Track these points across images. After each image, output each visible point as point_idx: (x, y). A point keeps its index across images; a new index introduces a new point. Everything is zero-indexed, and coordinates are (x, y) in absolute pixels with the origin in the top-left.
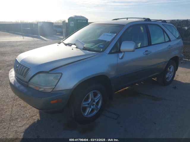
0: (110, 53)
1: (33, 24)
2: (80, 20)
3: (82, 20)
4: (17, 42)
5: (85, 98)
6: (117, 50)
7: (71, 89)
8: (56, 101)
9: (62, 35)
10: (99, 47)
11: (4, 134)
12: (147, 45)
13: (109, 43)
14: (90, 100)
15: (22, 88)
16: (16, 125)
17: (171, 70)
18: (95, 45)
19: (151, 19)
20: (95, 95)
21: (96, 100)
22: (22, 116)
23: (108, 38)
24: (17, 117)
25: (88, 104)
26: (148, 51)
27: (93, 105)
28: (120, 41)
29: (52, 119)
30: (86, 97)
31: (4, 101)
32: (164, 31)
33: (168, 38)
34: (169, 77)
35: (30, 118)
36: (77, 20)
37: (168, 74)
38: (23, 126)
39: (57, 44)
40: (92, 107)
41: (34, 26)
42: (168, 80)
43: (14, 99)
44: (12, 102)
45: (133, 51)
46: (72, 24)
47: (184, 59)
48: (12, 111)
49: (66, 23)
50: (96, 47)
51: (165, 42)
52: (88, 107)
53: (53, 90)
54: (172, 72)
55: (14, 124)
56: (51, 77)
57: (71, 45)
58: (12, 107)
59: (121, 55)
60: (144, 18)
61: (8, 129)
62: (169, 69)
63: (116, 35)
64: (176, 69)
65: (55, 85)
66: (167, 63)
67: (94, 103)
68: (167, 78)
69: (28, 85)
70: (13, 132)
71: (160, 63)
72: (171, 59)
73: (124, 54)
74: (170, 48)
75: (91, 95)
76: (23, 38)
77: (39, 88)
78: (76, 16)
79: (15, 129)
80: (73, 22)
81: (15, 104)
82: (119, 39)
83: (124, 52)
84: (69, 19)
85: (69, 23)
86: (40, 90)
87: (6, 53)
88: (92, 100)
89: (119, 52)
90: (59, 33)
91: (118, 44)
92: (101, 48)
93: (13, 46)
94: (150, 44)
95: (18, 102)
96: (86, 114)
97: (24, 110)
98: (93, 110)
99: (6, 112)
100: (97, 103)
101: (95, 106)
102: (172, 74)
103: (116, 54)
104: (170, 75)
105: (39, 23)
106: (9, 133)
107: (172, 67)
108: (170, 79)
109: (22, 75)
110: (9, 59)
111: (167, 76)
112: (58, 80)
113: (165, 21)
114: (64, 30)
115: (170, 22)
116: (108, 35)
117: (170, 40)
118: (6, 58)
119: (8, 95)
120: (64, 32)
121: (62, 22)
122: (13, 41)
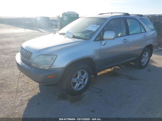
0: (95, 40)
1: (33, 18)
2: (72, 15)
3: (74, 15)
4: (20, 33)
5: (74, 75)
6: (100, 38)
7: (64, 68)
8: (52, 76)
9: (57, 28)
10: (86, 36)
11: (13, 102)
12: (126, 35)
13: (95, 33)
14: (79, 77)
15: (26, 66)
16: (21, 95)
17: (146, 56)
18: (83, 34)
19: (129, 14)
20: (83, 73)
21: (83, 77)
22: (25, 89)
23: (94, 28)
24: (22, 90)
25: (77, 80)
26: (126, 39)
27: (81, 81)
28: (103, 31)
29: (48, 92)
30: (76, 74)
31: (11, 78)
32: (140, 24)
33: (143, 29)
34: (144, 61)
35: (32, 90)
36: (70, 15)
37: (144, 59)
38: (26, 96)
39: (53, 34)
40: (80, 82)
41: (34, 21)
42: (143, 65)
43: (19, 77)
44: (18, 79)
45: (114, 39)
46: (65, 18)
47: (159, 48)
48: (18, 86)
49: (61, 18)
50: (84, 36)
51: (141, 33)
52: (77, 82)
53: (50, 68)
54: (147, 57)
55: (20, 95)
56: (49, 59)
57: (64, 34)
58: (18, 82)
59: (103, 42)
60: (123, 13)
61: (15, 98)
62: (144, 55)
63: (100, 27)
64: (150, 55)
65: (52, 64)
66: (142, 50)
67: (82, 80)
68: (143, 63)
69: (31, 64)
70: (19, 100)
71: (136, 50)
72: (146, 47)
73: (106, 41)
74: (145, 38)
75: (79, 73)
76: (25, 30)
77: (40, 66)
78: (69, 12)
79: (21, 98)
80: (66, 17)
81: (20, 81)
82: (102, 29)
83: (106, 40)
84: (62, 15)
85: (63, 18)
86: (40, 68)
87: (11, 42)
88: (80, 77)
89: (102, 39)
90: (54, 26)
91: (102, 33)
92: (88, 36)
93: (16, 37)
94: (128, 34)
95: (22, 80)
96: (75, 88)
97: (27, 85)
98: (80, 85)
99: (13, 86)
100: (84, 80)
101: (83, 82)
102: (147, 59)
103: (100, 41)
104: (145, 60)
105: (37, 18)
106: (16, 101)
107: (147, 54)
108: (145, 64)
109: (27, 58)
110: (14, 46)
111: (142, 61)
112: (53, 61)
113: (141, 16)
114: (59, 24)
115: (148, 16)
116: (94, 27)
117: (146, 31)
118: (12, 46)
119: (14, 74)
120: (58, 25)
121: (57, 17)
122: (17, 33)
